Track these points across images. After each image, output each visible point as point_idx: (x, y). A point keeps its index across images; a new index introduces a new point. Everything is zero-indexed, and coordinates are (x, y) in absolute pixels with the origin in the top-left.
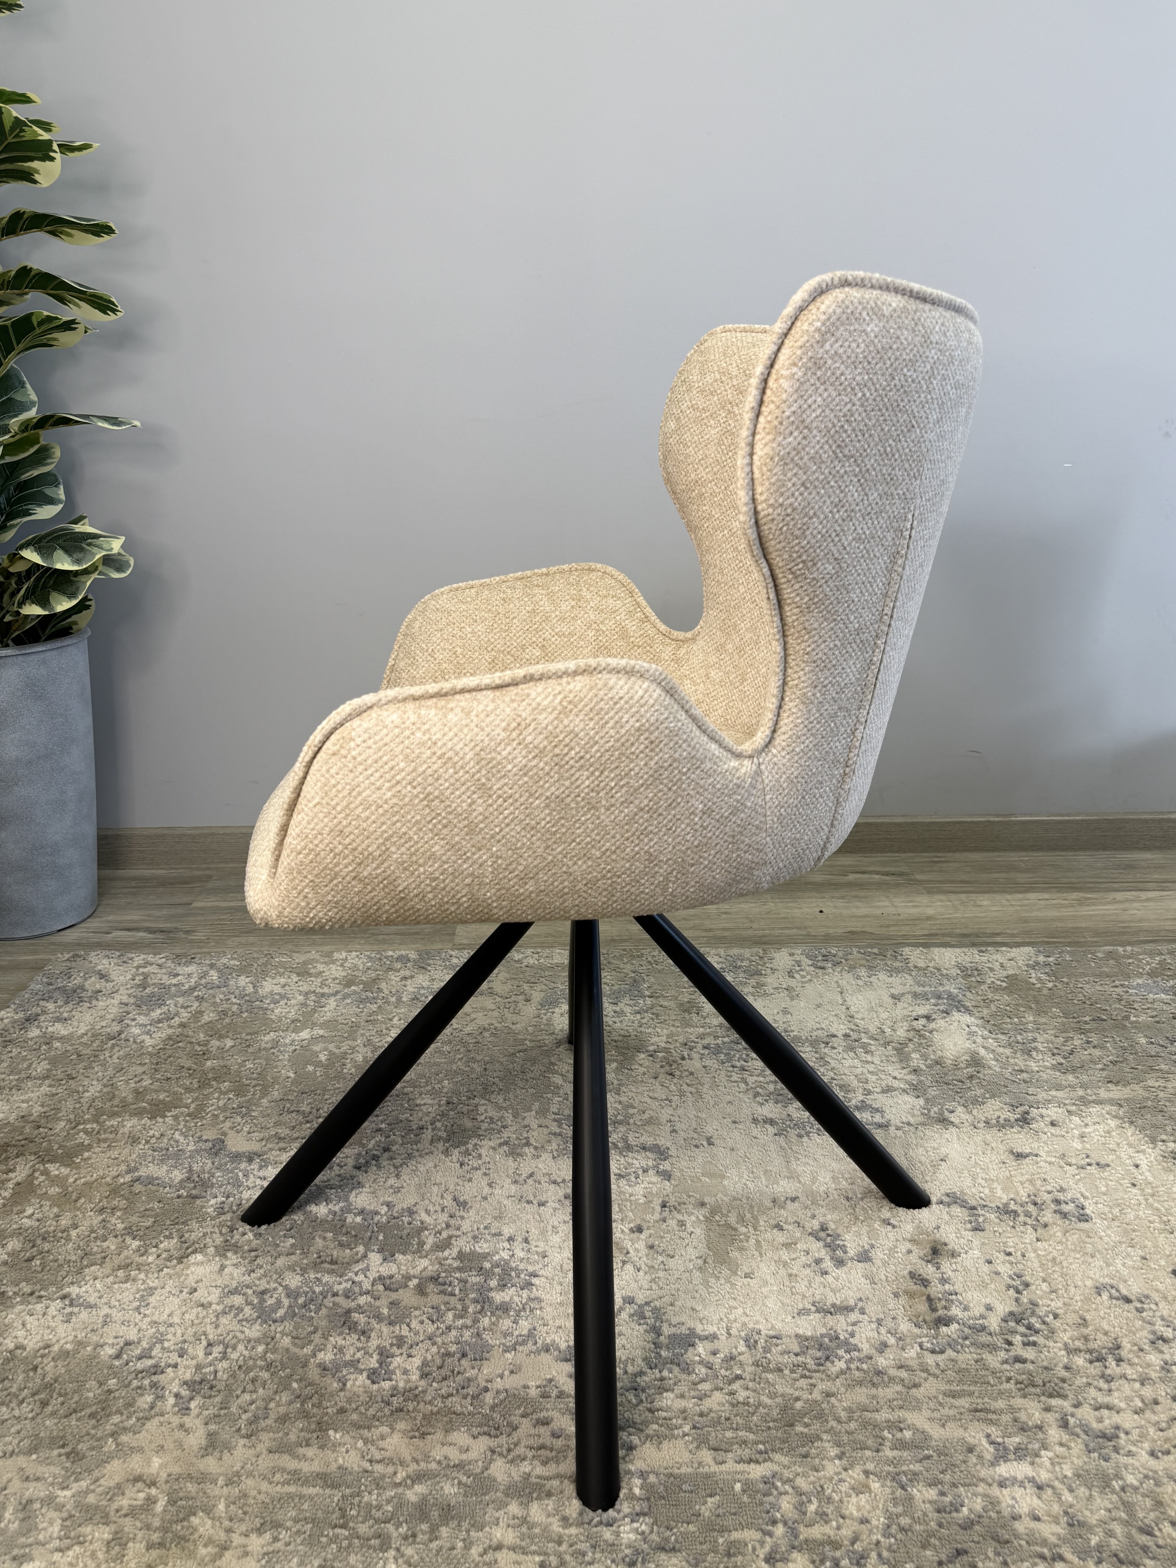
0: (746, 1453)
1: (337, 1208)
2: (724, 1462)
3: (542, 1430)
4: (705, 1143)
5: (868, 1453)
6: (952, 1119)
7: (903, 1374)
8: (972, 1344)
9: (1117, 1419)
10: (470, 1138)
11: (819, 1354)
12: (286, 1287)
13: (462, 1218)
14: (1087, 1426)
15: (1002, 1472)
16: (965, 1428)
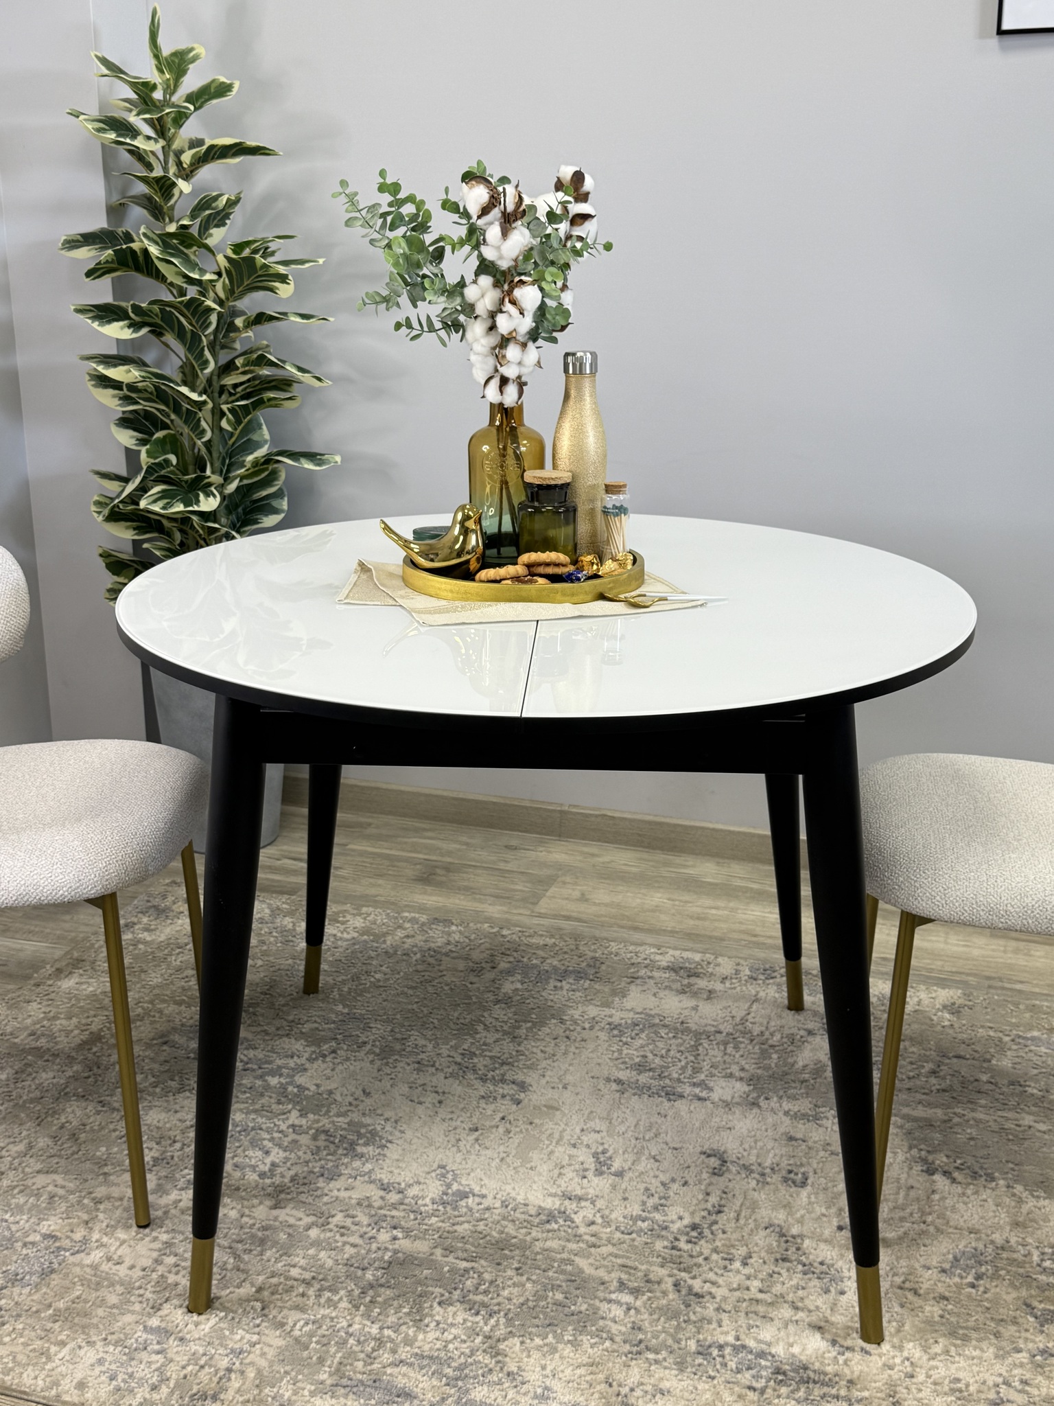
4: (560, 1086)
5: (538, 1271)
7: (593, 1239)
9: (714, 1290)
14: (690, 1288)
15: (613, 1296)
16: (609, 1272)
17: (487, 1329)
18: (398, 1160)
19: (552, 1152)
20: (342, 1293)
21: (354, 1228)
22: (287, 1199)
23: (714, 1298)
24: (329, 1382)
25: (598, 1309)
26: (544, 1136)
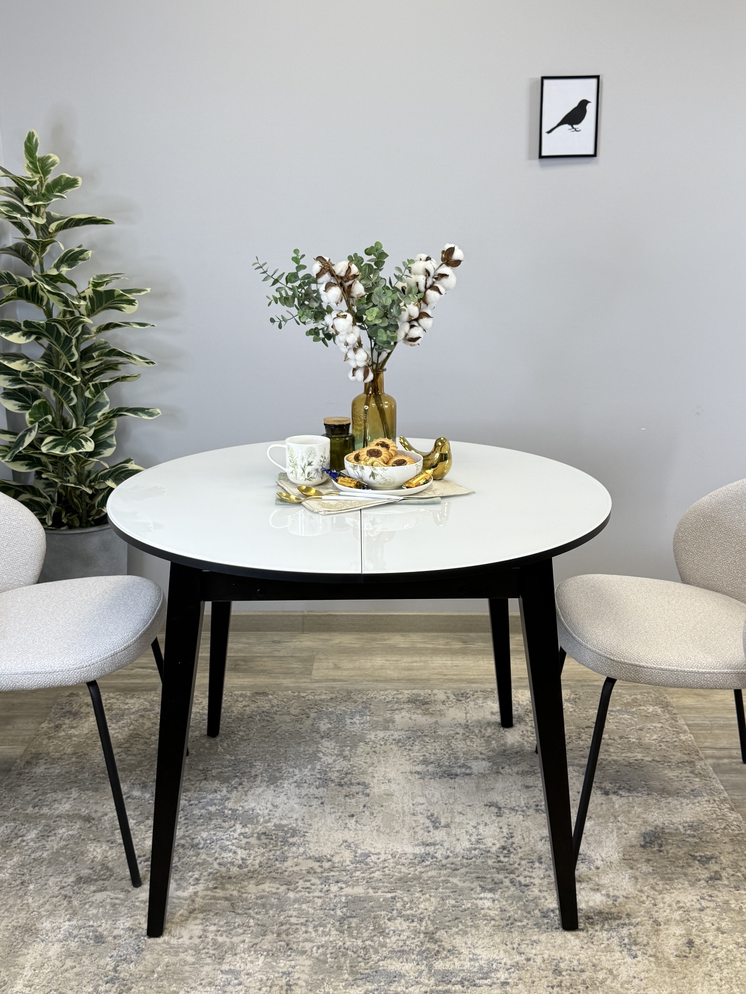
1: (220, 808)
2: (377, 892)
3: (308, 883)
4: (387, 781)
5: (433, 890)
6: (502, 772)
7: (453, 866)
8: (483, 857)
10: (279, 780)
11: (420, 859)
12: (202, 837)
13: (275, 811)
14: (520, 882)
15: (482, 895)
16: (472, 883)
17: (423, 928)
18: (317, 842)
19: (403, 821)
20: (329, 926)
21: (313, 887)
22: (264, 878)
23: (534, 885)
24: (350, 979)
25: (477, 904)
26: (394, 813)
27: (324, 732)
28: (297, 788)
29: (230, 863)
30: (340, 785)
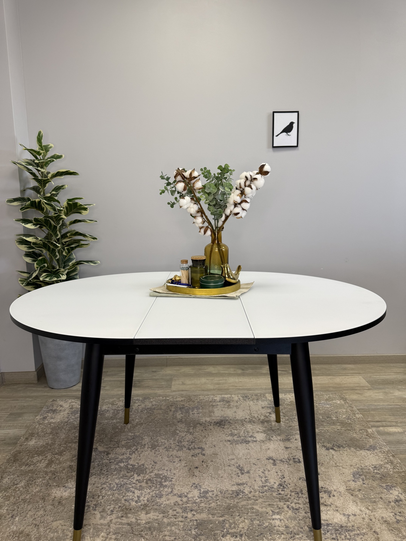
0: (219, 515)
1: (126, 464)
2: (214, 517)
3: (175, 512)
6: (272, 439)
8: (270, 491)
10: (156, 447)
11: (236, 494)
12: (116, 483)
13: (155, 466)
14: (293, 507)
16: (267, 509)
18: (179, 485)
19: (224, 470)
23: (301, 509)
25: (271, 523)
26: (219, 465)
27: (179, 419)
28: (167, 451)
29: (131, 499)
30: (189, 449)
